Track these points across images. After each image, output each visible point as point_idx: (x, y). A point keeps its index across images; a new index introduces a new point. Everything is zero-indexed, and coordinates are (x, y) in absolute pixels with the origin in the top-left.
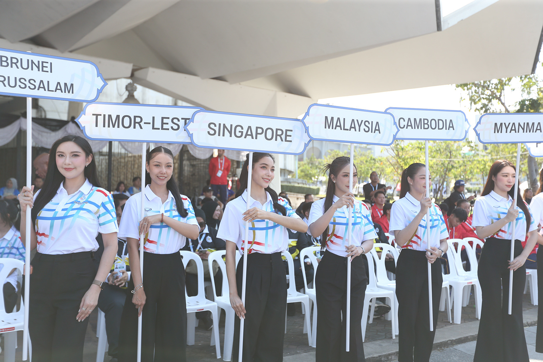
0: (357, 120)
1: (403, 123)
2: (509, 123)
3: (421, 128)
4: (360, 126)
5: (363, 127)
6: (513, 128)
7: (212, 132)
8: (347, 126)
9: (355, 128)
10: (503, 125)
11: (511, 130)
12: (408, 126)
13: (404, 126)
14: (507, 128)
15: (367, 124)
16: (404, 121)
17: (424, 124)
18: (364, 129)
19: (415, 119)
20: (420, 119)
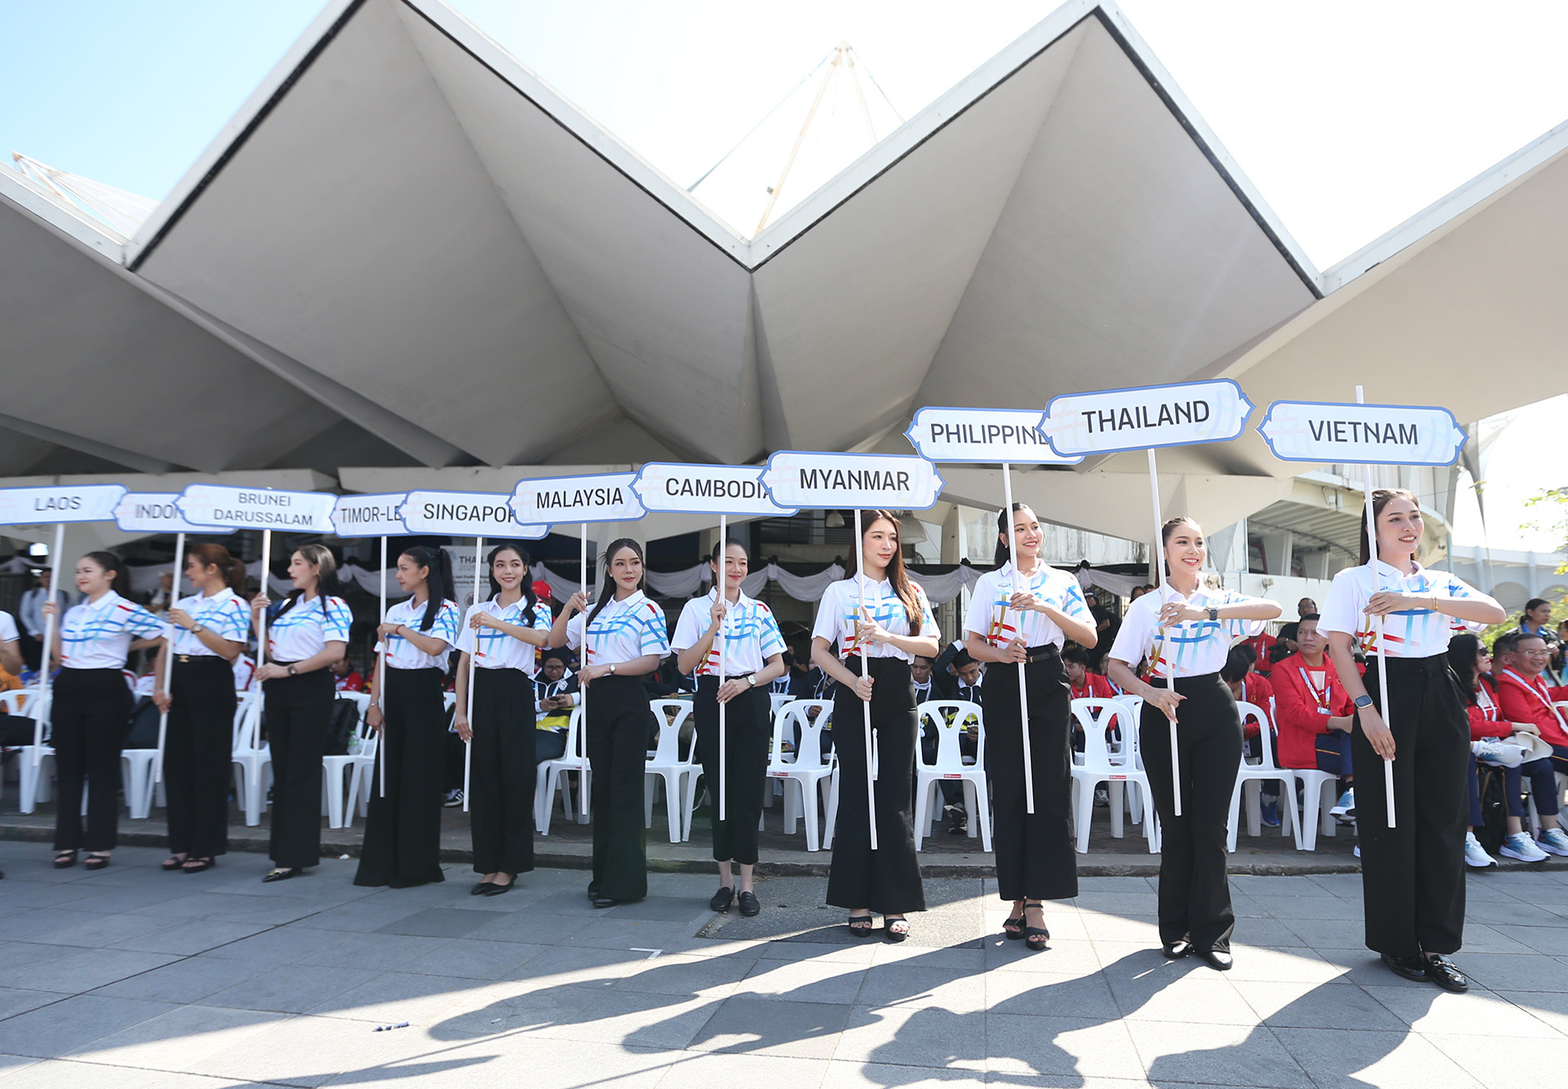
0: (585, 491)
1: (673, 487)
2: (830, 471)
3: (710, 495)
4: (588, 499)
5: (594, 498)
6: (839, 480)
7: (429, 515)
8: (570, 501)
9: (581, 501)
10: (818, 474)
11: (836, 483)
12: (683, 491)
13: (677, 491)
14: (826, 480)
15: (600, 493)
16: (677, 483)
17: (716, 488)
18: (596, 502)
19: (698, 482)
20: (709, 482)
